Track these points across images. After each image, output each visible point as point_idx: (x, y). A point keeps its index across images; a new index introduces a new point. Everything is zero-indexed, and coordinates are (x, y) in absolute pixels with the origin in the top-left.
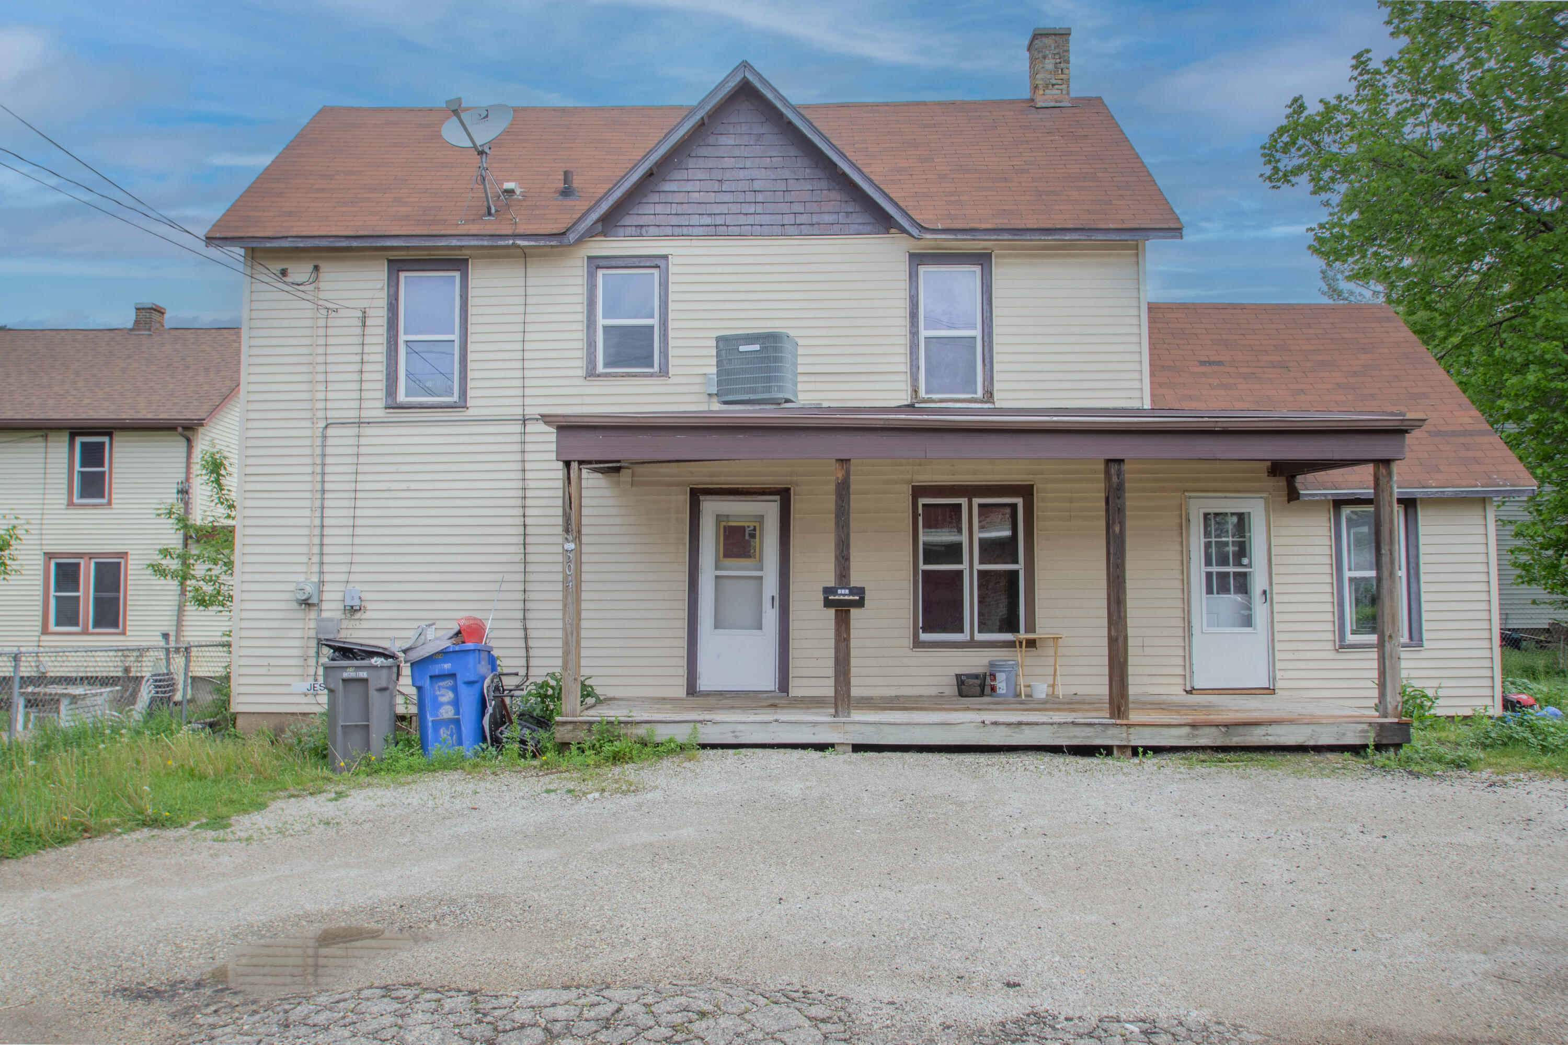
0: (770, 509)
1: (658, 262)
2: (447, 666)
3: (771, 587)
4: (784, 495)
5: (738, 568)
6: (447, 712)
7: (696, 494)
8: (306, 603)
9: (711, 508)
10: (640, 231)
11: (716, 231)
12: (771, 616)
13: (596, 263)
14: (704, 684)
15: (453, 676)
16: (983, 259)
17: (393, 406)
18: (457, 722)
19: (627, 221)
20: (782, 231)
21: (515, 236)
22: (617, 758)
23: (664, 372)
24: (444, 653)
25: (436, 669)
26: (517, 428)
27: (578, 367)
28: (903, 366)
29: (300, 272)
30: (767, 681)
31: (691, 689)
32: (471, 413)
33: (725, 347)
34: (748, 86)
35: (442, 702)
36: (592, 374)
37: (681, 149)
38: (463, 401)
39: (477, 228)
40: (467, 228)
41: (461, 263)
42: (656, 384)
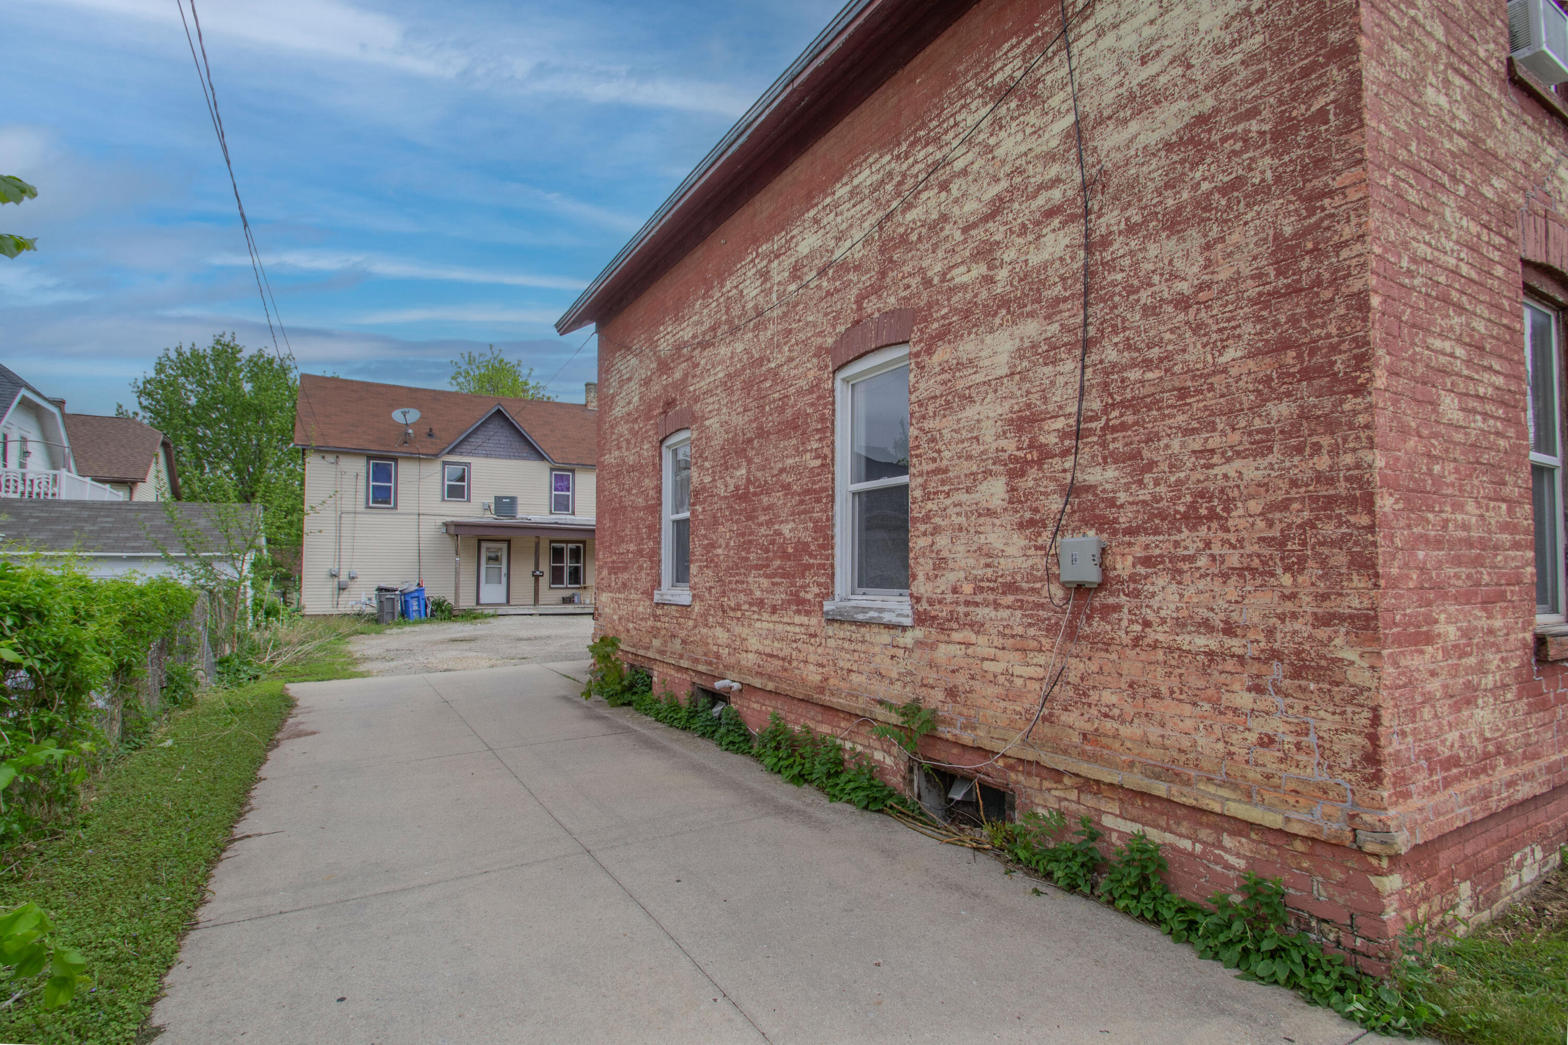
0: (504, 546)
1: (469, 465)
2: (416, 595)
3: (504, 571)
4: (509, 542)
5: (494, 565)
6: (416, 608)
7: (480, 541)
8: (333, 576)
9: (484, 545)
10: (461, 454)
11: (487, 456)
12: (504, 580)
13: (445, 463)
14: (482, 601)
15: (418, 597)
16: (573, 471)
17: (368, 507)
18: (419, 611)
19: (460, 450)
20: (509, 457)
21: (419, 454)
22: (475, 618)
23: (469, 500)
24: (416, 591)
25: (413, 595)
26: (417, 517)
27: (439, 498)
28: (547, 502)
29: (331, 458)
30: (504, 600)
31: (478, 603)
32: (399, 511)
33: (498, 499)
34: (499, 411)
35: (414, 605)
36: (443, 500)
37: (477, 429)
38: (396, 507)
39: (403, 450)
40: (400, 449)
41: (395, 459)
42: (466, 505)
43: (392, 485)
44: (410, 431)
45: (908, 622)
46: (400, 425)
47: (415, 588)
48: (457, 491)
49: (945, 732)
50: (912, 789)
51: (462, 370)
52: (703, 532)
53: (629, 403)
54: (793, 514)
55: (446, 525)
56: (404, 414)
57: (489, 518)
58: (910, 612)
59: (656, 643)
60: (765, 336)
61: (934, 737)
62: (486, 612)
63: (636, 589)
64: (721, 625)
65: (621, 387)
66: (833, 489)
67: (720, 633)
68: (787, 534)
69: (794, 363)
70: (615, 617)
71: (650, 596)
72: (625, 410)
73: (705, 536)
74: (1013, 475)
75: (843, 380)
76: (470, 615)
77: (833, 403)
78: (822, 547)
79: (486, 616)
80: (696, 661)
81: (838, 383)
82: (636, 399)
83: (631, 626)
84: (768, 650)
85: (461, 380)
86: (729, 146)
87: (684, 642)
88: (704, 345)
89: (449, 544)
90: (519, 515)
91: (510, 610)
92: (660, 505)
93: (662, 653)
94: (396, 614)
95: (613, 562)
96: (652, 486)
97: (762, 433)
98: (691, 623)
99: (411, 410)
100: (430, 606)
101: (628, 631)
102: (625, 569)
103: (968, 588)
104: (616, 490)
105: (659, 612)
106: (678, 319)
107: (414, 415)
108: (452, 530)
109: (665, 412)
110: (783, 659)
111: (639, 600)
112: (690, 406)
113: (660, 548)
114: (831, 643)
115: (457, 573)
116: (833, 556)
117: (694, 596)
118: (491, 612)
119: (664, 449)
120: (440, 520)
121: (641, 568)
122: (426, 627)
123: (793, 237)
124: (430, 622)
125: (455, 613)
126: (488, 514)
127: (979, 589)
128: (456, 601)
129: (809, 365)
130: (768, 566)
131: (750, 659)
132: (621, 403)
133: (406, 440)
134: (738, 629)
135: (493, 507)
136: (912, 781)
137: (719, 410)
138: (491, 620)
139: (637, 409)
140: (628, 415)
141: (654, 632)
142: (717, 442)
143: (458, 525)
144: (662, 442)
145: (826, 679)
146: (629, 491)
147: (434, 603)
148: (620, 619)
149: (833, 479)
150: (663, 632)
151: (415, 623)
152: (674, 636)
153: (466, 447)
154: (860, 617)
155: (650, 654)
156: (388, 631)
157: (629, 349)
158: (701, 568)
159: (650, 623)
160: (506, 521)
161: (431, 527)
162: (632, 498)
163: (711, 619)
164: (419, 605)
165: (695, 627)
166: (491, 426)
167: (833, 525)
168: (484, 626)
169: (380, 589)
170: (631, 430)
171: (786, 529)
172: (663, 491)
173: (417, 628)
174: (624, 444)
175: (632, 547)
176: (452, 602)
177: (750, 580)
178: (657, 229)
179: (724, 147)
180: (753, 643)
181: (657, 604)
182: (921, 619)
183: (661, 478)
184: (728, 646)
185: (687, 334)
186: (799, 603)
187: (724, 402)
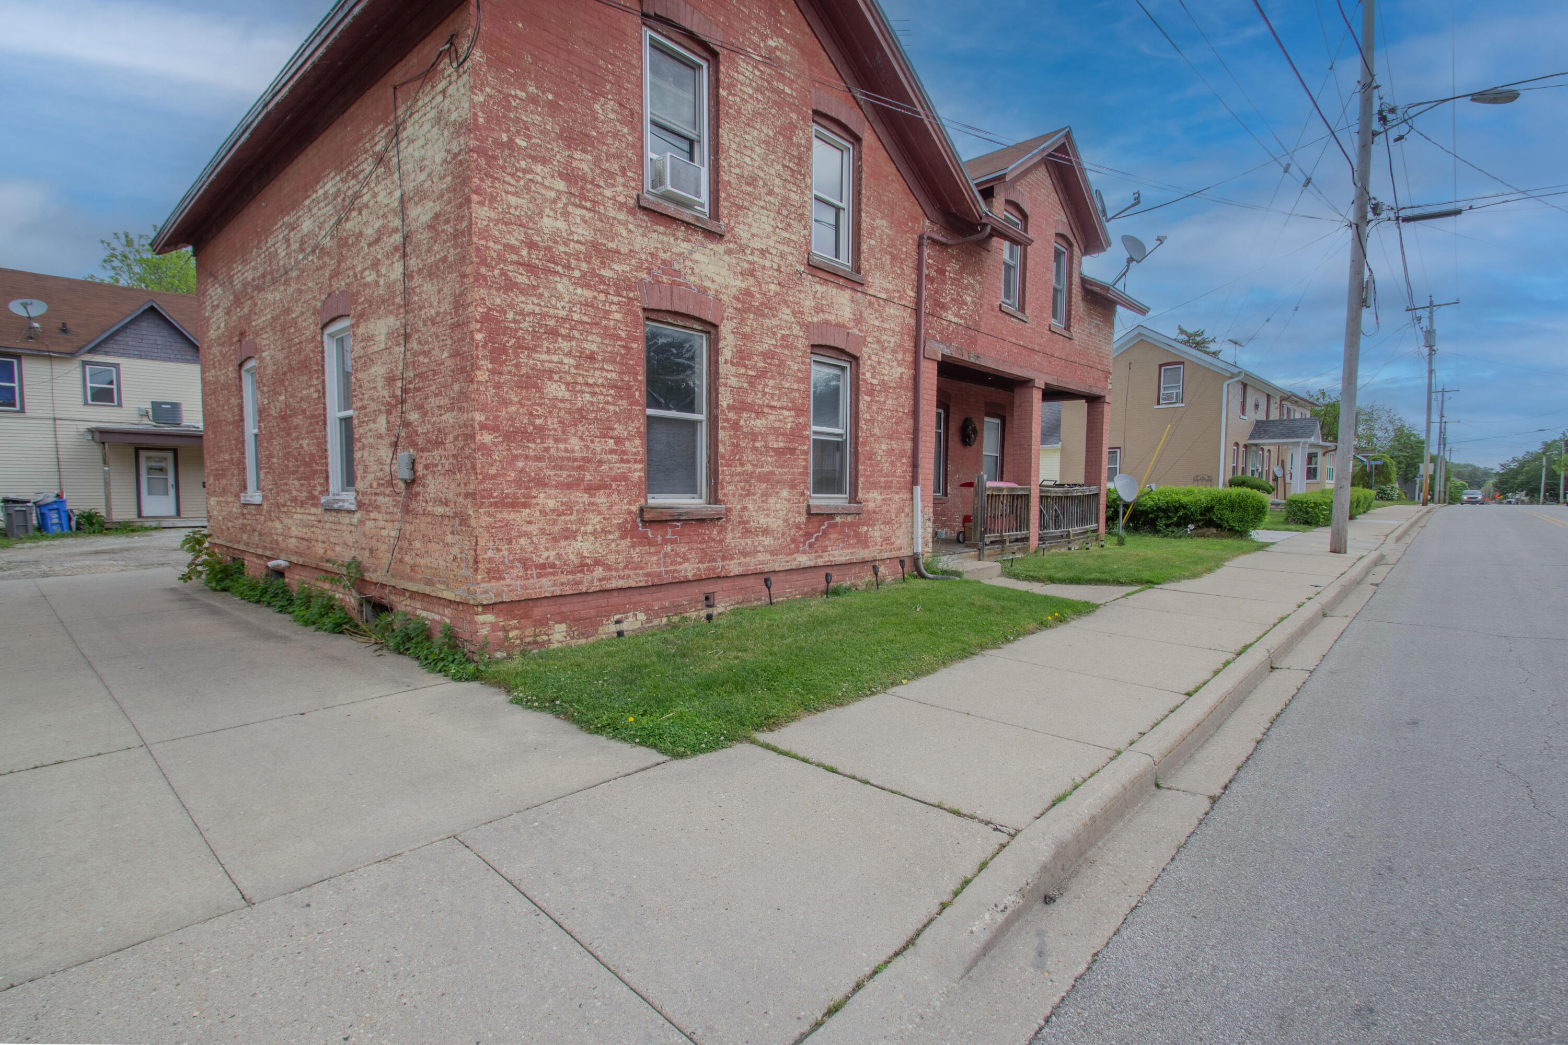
0: (170, 455)
1: (117, 366)
2: (55, 506)
3: (171, 481)
4: (175, 451)
5: (156, 475)
6: (56, 521)
7: (137, 450)
9: (144, 454)
10: (106, 353)
11: (140, 357)
12: (172, 492)
13: (85, 363)
14: (145, 513)
15: (58, 509)
18: (61, 525)
19: (104, 349)
20: (170, 360)
21: (49, 351)
22: (133, 531)
23: (120, 405)
24: (55, 502)
25: (51, 507)
26: (52, 422)
27: (80, 401)
30: (173, 512)
31: (140, 515)
32: (27, 415)
33: (156, 405)
34: (152, 309)
35: (54, 518)
36: (86, 404)
37: (125, 327)
38: (22, 410)
39: (28, 346)
40: (23, 345)
41: (18, 357)
42: (118, 410)
43: (16, 385)
44: (36, 325)
45: (353, 508)
46: (20, 318)
47: (52, 499)
48: (103, 396)
49: (368, 576)
50: (362, 617)
51: (117, 253)
52: (265, 445)
53: (219, 328)
54: (307, 433)
55: (91, 431)
56: (25, 306)
57: (147, 424)
58: (354, 501)
59: (245, 537)
60: (291, 290)
61: (364, 580)
62: (147, 524)
63: (231, 493)
64: (278, 518)
65: (213, 312)
66: (325, 416)
67: (278, 525)
68: (306, 448)
69: (304, 317)
70: (220, 518)
71: (238, 496)
72: (216, 333)
73: (266, 448)
74: (389, 413)
75: (329, 335)
76: (126, 528)
77: (323, 352)
78: (321, 457)
79: (147, 529)
80: (265, 548)
81: (326, 338)
82: (223, 325)
83: (230, 524)
84: (300, 535)
85: (116, 263)
86: (240, 137)
87: (260, 535)
88: (260, 288)
89: (97, 450)
90: (183, 424)
91: (178, 522)
92: (242, 420)
93: (247, 544)
94: (30, 528)
95: (217, 470)
96: (236, 404)
97: (291, 369)
98: (263, 518)
99: (35, 301)
100: (74, 519)
101: (228, 529)
102: (224, 476)
103: (375, 485)
104: (214, 406)
105: (245, 511)
106: (245, 262)
107: (38, 308)
108: (97, 435)
109: (240, 341)
110: (307, 540)
111: (234, 502)
112: (254, 339)
113: (244, 458)
114: (328, 525)
115: (107, 484)
116: (327, 464)
117: (263, 497)
118: (154, 524)
119: (243, 373)
120: (83, 426)
121: (233, 475)
122: (70, 541)
123: (300, 217)
124: (75, 536)
125: (107, 526)
126: (146, 421)
127: (379, 485)
128: (109, 511)
129: (310, 320)
130: (297, 472)
131: (293, 542)
132: (214, 327)
133: (31, 335)
134: (286, 521)
135: (151, 413)
136: (362, 612)
137: (269, 345)
138: (153, 533)
139: (223, 334)
140: (219, 338)
141: (243, 529)
142: (269, 371)
143: (103, 432)
144: (241, 365)
145: (326, 551)
146: (223, 407)
147: (81, 516)
148: (223, 519)
149: (325, 409)
150: (248, 528)
151: (56, 537)
152: (254, 530)
153: (110, 346)
154: (336, 506)
155: (241, 547)
156: (19, 546)
157: (216, 278)
158: (266, 473)
159: (241, 521)
160: (168, 429)
161: (70, 434)
162: (225, 413)
163: (273, 514)
164: (60, 518)
165: (265, 521)
166: (144, 325)
167: (326, 442)
168: (142, 539)
169: (6, 501)
170: (221, 352)
171: (305, 443)
172: (245, 409)
173: (57, 542)
174: (217, 364)
175: (227, 457)
176: (104, 514)
177: (290, 482)
178: (207, 184)
179: (236, 137)
180: (294, 531)
181: (244, 505)
182: (360, 505)
183: (242, 397)
184: (282, 535)
185: (249, 276)
186: (313, 499)
187: (272, 339)
